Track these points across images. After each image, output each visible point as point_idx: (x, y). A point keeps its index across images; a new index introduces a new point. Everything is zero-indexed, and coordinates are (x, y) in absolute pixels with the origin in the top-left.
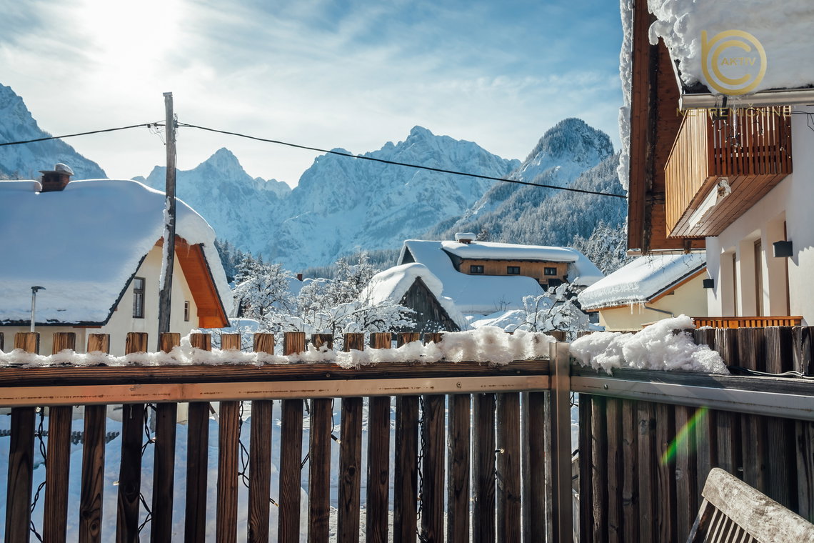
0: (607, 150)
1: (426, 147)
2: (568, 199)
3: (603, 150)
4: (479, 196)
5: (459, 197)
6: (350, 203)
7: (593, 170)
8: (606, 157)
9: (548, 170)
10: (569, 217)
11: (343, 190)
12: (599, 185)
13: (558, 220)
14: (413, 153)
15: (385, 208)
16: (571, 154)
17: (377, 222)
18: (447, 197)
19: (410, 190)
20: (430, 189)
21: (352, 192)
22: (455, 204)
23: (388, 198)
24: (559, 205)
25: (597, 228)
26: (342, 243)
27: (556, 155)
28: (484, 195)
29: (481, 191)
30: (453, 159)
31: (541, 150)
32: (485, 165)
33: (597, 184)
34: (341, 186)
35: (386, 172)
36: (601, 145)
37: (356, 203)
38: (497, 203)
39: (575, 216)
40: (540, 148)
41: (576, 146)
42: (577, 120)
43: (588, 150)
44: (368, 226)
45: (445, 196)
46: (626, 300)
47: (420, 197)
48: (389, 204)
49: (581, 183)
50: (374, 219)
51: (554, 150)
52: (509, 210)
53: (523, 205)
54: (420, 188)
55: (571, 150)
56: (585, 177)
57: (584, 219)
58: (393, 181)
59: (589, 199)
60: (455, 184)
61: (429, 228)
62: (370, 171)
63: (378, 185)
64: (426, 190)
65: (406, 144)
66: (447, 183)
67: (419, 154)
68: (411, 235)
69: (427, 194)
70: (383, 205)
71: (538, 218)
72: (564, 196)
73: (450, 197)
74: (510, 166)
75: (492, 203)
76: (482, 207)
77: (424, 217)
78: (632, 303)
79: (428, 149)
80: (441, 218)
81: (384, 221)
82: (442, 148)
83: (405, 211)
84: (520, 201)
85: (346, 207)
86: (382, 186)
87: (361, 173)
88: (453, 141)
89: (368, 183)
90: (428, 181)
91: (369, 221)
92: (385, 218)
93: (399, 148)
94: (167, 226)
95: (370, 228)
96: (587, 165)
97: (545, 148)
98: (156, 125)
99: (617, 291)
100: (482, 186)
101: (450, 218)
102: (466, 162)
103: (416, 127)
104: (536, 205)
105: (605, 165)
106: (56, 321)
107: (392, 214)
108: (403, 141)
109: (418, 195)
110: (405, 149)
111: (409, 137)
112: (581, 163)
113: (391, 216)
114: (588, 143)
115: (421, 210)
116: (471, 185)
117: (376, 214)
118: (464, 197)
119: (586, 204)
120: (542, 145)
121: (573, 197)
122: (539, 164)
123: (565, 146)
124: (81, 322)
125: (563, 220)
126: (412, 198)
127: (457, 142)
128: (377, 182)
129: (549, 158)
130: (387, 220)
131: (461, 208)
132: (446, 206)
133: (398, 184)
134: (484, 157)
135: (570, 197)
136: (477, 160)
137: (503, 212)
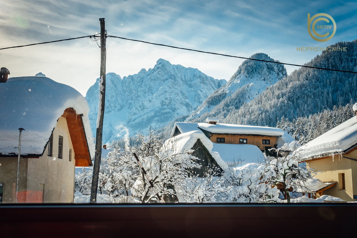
0: (282, 73)
1: (166, 72)
2: (259, 104)
3: (280, 73)
4: (200, 103)
5: (187, 103)
6: (118, 107)
7: (275, 85)
8: (282, 77)
9: (245, 86)
10: (259, 115)
11: (114, 99)
12: (279, 95)
13: (253, 117)
14: (158, 76)
15: (140, 110)
16: (259, 76)
17: (135, 119)
18: (180, 103)
19: (156, 99)
20: (169, 98)
21: (119, 100)
22: (185, 108)
23: (142, 103)
24: (253, 107)
25: (280, 121)
26: (113, 132)
27: (249, 77)
28: (204, 102)
29: (201, 100)
30: (184, 79)
31: (240, 73)
32: (204, 83)
33: (277, 94)
34: (113, 96)
35: (141, 88)
36: (279, 70)
37: (122, 107)
38: (212, 106)
39: (263, 115)
40: (239, 72)
41: (262, 70)
42: (263, 54)
43: (270, 73)
44: (129, 122)
45: (178, 102)
46: (329, 153)
47: (163, 104)
48: (143, 107)
49: (267, 94)
50: (133, 117)
51: (248, 73)
52: (220, 112)
53: (229, 108)
54: (162, 98)
55: (259, 73)
56: (269, 90)
57: (269, 117)
58: (145, 93)
59: (272, 104)
60: (185, 95)
61: (168, 122)
62: (131, 87)
63: (136, 95)
64: (166, 99)
65: (154, 70)
66: (180, 94)
67: (162, 76)
68: (157, 127)
69: (167, 101)
70: (139, 108)
71: (239, 116)
72: (256, 102)
73: (182, 103)
74: (220, 84)
75: (209, 107)
76: (202, 109)
77: (165, 116)
78: (333, 155)
79: (168, 73)
80: (176, 116)
81: (140, 118)
82: (177, 72)
83: (153, 112)
84: (227, 105)
85: (116, 109)
86: (139, 96)
87: (125, 88)
88: (184, 68)
89: (129, 94)
90: (168, 93)
91: (130, 118)
92: (140, 116)
93: (149, 72)
94: (101, 92)
95: (131, 123)
96: (270, 83)
97: (242, 72)
98: (94, 36)
99: (323, 148)
100: (202, 96)
101: (182, 116)
102: (192, 81)
103: (160, 59)
104: (237, 108)
105: (282, 82)
106: (14, 153)
107: (145, 114)
108: (152, 68)
109: (161, 102)
110: (153, 73)
111: (155, 66)
112: (266, 81)
113: (144, 115)
114: (270, 69)
115: (163, 111)
116: (195, 96)
117: (134, 114)
118: (191, 104)
119: (270, 107)
120: (241, 70)
121: (261, 102)
122: (239, 82)
123: (256, 71)
124: (29, 154)
125: (256, 118)
126: (157, 104)
127: (186, 69)
128: (136, 94)
129: (245, 79)
130: (142, 117)
131: (189, 110)
132: (179, 109)
133: (149, 95)
134: (203, 78)
135: (260, 103)
136: (199, 80)
137: (216, 113)
